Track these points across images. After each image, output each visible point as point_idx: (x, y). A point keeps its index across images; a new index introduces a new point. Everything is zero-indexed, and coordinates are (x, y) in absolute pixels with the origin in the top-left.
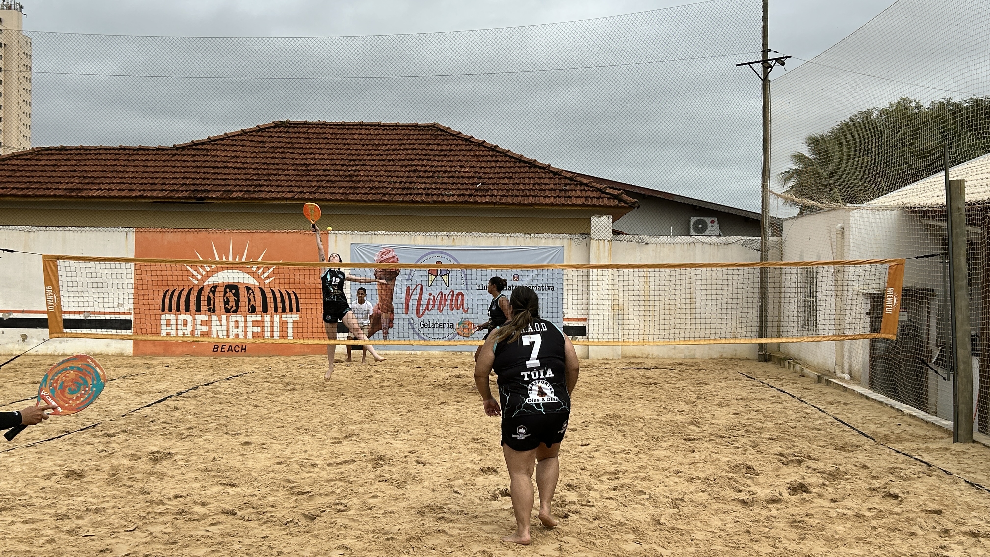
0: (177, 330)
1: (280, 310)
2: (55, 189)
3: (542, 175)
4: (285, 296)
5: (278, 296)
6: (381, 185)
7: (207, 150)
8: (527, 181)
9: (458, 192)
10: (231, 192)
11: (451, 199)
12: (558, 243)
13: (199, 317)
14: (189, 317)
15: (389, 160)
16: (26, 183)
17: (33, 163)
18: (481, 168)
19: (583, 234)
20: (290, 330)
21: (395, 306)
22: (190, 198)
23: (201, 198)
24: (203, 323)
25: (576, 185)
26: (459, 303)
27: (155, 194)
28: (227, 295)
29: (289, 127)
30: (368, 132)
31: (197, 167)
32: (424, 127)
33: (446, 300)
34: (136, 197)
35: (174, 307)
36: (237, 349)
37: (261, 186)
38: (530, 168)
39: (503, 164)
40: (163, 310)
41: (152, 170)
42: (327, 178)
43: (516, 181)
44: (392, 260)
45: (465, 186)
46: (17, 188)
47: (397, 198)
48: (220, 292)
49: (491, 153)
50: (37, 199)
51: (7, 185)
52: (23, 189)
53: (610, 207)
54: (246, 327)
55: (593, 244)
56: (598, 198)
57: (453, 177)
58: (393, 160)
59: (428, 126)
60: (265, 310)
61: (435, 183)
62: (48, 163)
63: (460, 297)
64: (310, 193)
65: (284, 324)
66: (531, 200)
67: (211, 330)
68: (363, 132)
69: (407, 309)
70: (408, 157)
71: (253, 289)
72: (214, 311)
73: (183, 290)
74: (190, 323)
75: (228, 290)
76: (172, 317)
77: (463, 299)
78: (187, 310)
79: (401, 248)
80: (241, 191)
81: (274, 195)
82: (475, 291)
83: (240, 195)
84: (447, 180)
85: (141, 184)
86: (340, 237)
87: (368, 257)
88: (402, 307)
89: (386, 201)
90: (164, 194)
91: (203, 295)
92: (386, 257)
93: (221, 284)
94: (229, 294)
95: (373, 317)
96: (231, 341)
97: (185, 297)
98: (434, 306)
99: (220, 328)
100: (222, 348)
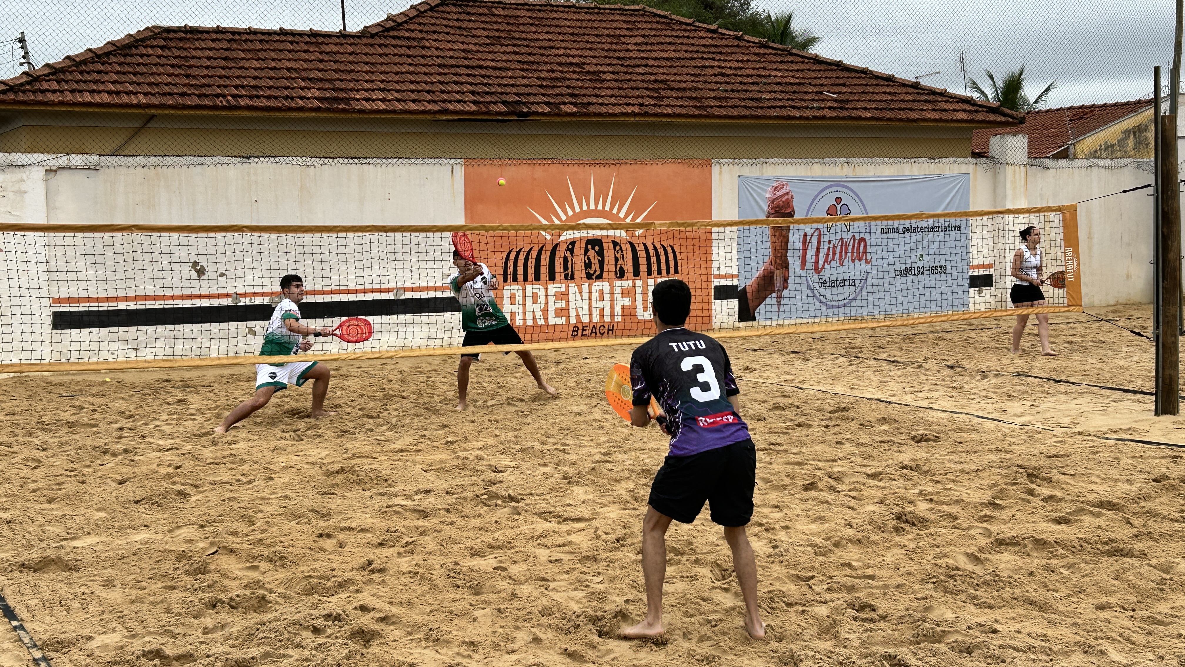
1: (655, 272)
4: (661, 252)
5: (652, 253)
12: (964, 168)
13: (554, 288)
14: (540, 289)
19: (985, 157)
21: (790, 260)
24: (559, 296)
26: (861, 252)
28: (589, 254)
32: (633, 11)
33: (847, 249)
40: (505, 280)
44: (786, 197)
48: (579, 250)
54: (613, 299)
55: (1009, 170)
59: (637, 10)
60: (636, 273)
63: (862, 244)
67: (568, 307)
69: (804, 263)
71: (622, 245)
72: (572, 278)
73: (531, 249)
74: (541, 297)
75: (589, 247)
76: (516, 288)
77: (865, 246)
78: (537, 278)
79: (796, 180)
80: (565, 104)
81: (617, 110)
82: (879, 235)
83: (575, 110)
84: (781, 88)
85: (412, 91)
86: (725, 168)
87: (759, 195)
88: (798, 260)
89: (757, 117)
90: (474, 108)
91: (557, 256)
92: (779, 194)
93: (581, 239)
94: (591, 253)
95: (764, 276)
96: (595, 319)
97: (534, 261)
98: (833, 259)
99: (579, 304)
100: (583, 330)
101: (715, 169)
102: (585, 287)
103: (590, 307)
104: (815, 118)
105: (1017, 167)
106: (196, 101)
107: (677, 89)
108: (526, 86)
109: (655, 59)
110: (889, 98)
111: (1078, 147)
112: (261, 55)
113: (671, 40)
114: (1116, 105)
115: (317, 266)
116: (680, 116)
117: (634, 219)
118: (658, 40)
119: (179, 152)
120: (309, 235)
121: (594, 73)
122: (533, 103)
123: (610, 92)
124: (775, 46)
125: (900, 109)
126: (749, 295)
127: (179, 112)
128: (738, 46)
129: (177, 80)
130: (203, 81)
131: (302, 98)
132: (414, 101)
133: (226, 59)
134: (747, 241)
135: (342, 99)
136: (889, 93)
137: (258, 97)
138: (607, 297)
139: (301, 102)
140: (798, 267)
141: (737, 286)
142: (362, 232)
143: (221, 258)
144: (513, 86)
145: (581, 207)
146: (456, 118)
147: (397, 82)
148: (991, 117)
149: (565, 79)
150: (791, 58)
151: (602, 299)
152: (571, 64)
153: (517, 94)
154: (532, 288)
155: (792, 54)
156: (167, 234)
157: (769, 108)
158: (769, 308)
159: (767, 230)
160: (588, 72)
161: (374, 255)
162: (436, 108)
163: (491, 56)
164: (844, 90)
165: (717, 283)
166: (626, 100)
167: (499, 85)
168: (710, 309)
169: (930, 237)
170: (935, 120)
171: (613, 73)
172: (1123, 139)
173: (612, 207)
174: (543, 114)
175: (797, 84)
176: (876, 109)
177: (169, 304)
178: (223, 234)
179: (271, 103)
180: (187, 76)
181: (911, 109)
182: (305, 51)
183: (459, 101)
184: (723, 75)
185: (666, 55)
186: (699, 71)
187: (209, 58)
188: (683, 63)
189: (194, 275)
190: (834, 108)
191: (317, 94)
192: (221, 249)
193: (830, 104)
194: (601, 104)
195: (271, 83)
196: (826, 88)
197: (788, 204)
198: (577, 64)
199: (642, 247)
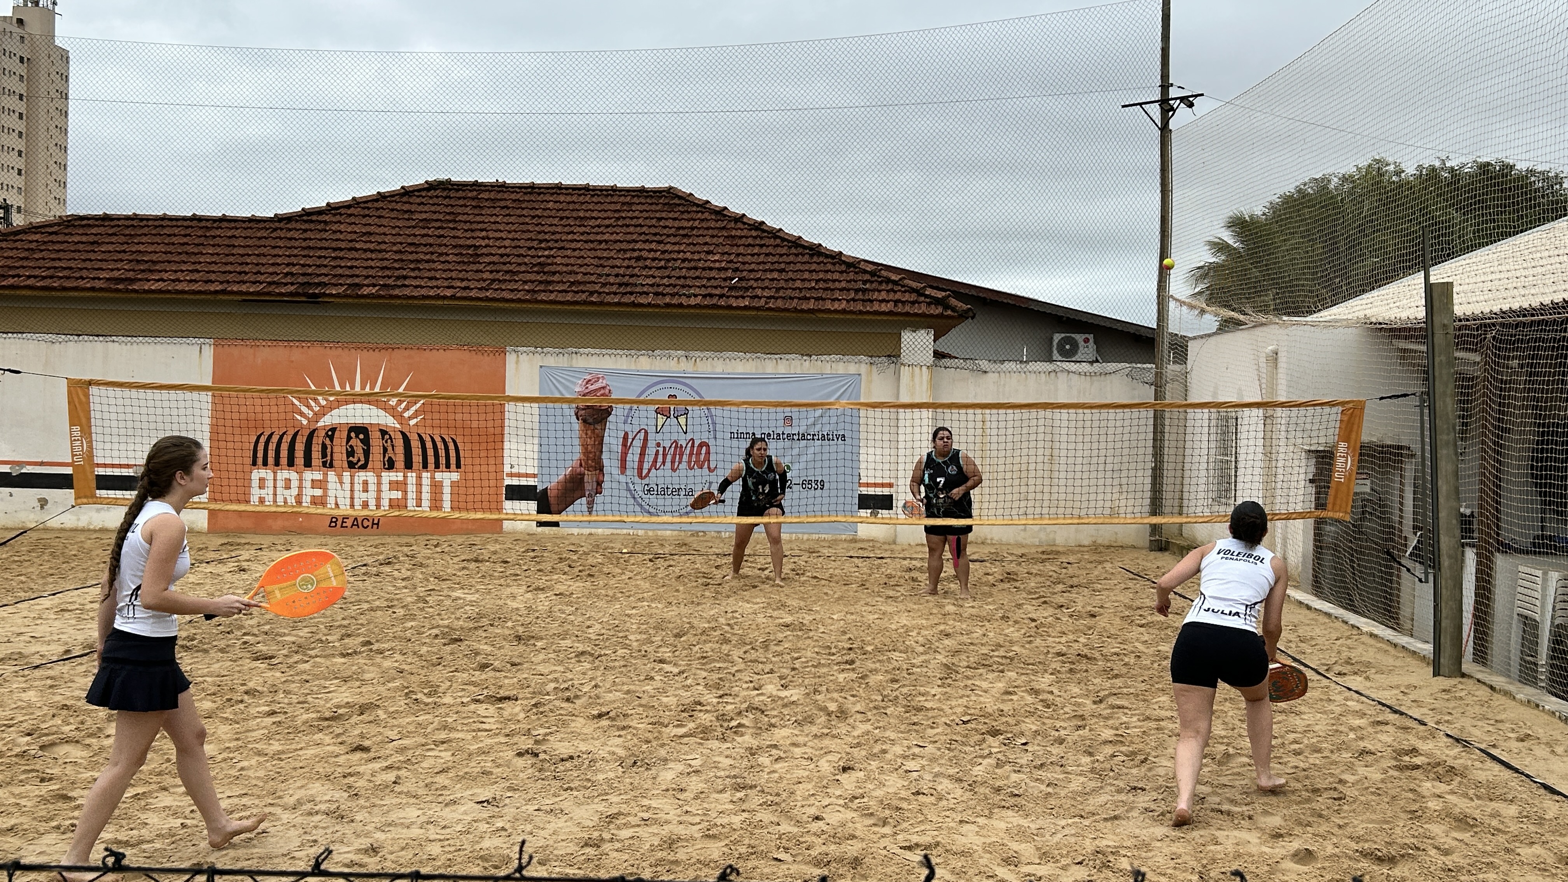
0: (275, 494)
1: (431, 466)
2: (94, 279)
3: (829, 267)
4: (440, 445)
5: (429, 445)
6: (587, 278)
7: (325, 222)
8: (806, 275)
9: (703, 291)
10: (360, 286)
11: (693, 301)
12: (852, 368)
13: (309, 475)
14: (293, 476)
15: (600, 242)
16: (49, 268)
17: (60, 238)
18: (738, 255)
19: (889, 356)
20: (447, 497)
21: (606, 462)
22: (297, 294)
23: (315, 296)
24: (315, 484)
25: (881, 283)
26: (702, 457)
27: (244, 288)
28: (353, 442)
29: (450, 190)
30: (569, 199)
31: (309, 248)
32: (655, 192)
33: (681, 455)
34: (216, 292)
35: (271, 460)
36: (366, 523)
37: (405, 277)
38: (812, 256)
39: (770, 250)
40: (255, 464)
41: (241, 251)
42: (505, 268)
43: (790, 275)
44: (602, 392)
45: (713, 283)
46: (35, 277)
47: (608, 299)
48: (340, 437)
49: (754, 233)
50: (64, 294)
51: (21, 272)
52: (44, 278)
53: (932, 316)
54: (379, 491)
55: (905, 371)
56: (913, 303)
57: (696, 268)
58: (606, 242)
59: (660, 192)
60: (409, 465)
61: (669, 277)
62: (84, 239)
63: (704, 450)
64: (480, 289)
65: (436, 487)
66: (811, 305)
67: (325, 495)
68: (562, 198)
69: (623, 468)
70: (629, 237)
71: (392, 434)
72: (331, 466)
73: (284, 433)
74: (295, 484)
75: (353, 435)
76: (268, 474)
77: (708, 453)
78: (291, 464)
79: (615, 374)
82: (727, 440)
86: (523, 357)
87: (566, 387)
91: (315, 441)
92: (592, 387)
93: (342, 425)
94: (355, 441)
95: (571, 478)
96: (358, 511)
97: (287, 445)
98: (664, 463)
99: (340, 494)
100: (343, 523)
101: (511, 358)
102: (347, 477)
103: (352, 498)
105: (917, 369)
126: (551, 497)
138: (372, 488)
140: (616, 471)
151: (366, 490)
154: (284, 473)
159: (577, 426)
165: (511, 481)
168: (500, 510)
169: (801, 446)
170: (839, 311)
174: (333, 296)
176: (770, 297)
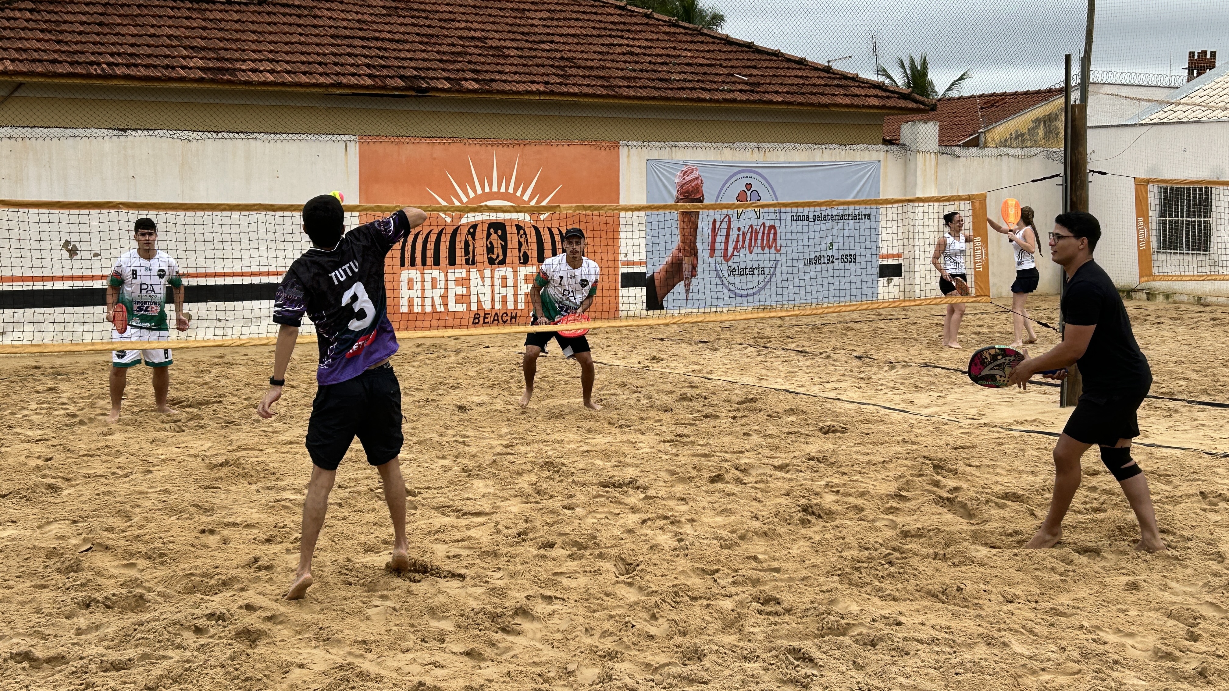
5: (557, 238)
12: (874, 156)
14: (439, 275)
19: (896, 144)
21: (699, 246)
22: (410, 88)
26: (771, 239)
28: (491, 238)
33: (756, 236)
40: (403, 264)
44: (696, 182)
48: (481, 234)
55: (920, 158)
57: (690, 64)
60: (541, 257)
61: (684, 73)
66: (826, 100)
67: (469, 292)
69: (713, 250)
71: (526, 229)
72: (474, 263)
74: (441, 283)
75: (492, 230)
76: (413, 273)
77: (775, 233)
78: (437, 263)
79: (706, 165)
80: (466, 80)
81: (521, 88)
82: (789, 222)
83: (477, 86)
84: (689, 69)
85: (303, 63)
86: (633, 151)
87: (668, 179)
88: (707, 247)
89: (667, 99)
90: (369, 82)
91: (458, 238)
92: (688, 178)
93: (483, 222)
94: (494, 237)
95: (672, 263)
96: (498, 306)
97: (433, 244)
98: (743, 246)
99: (481, 290)
100: (485, 318)
101: (623, 152)
102: (487, 272)
103: (493, 293)
104: (726, 100)
105: (928, 155)
106: (69, 69)
107: (584, 68)
108: (424, 60)
109: (561, 35)
110: (802, 82)
111: (989, 136)
112: (140, 21)
113: (579, 16)
114: (1027, 93)
115: (200, 246)
116: (586, 95)
117: (537, 202)
118: (564, 15)
119: (49, 124)
120: (192, 213)
121: (497, 48)
122: (432, 79)
123: (514, 69)
124: (687, 25)
125: (812, 94)
126: (657, 282)
127: (49, 80)
128: (647, 24)
129: (47, 46)
130: (76, 47)
131: (183, 68)
132: (305, 73)
133: (100, 24)
134: (655, 226)
135: (227, 70)
136: (801, 77)
137: (136, 66)
138: (510, 283)
139: (182, 73)
140: (707, 254)
141: (645, 273)
142: (249, 210)
143: (95, 237)
144: (411, 59)
145: (483, 188)
146: (349, 92)
147: (287, 53)
148: (902, 103)
149: (466, 53)
150: (702, 38)
151: (505, 286)
152: (473, 38)
153: (415, 69)
154: (431, 273)
155: (703, 34)
156: (36, 211)
157: (679, 89)
158: (677, 296)
159: (676, 215)
160: (491, 47)
161: (262, 235)
162: (328, 81)
163: (387, 28)
164: (755, 72)
165: (624, 270)
166: (531, 78)
167: (396, 58)
168: (617, 297)
169: (840, 225)
170: (847, 106)
171: (517, 49)
172: (1033, 128)
173: (516, 189)
174: (443, 90)
175: (708, 65)
176: (788, 93)
177: (38, 286)
178: (98, 211)
179: (151, 73)
180: (59, 42)
181: (822, 94)
182: (187, 18)
183: (353, 75)
184: (631, 54)
185: (572, 31)
186: (604, 49)
187: (82, 23)
188: (590, 40)
189: (66, 254)
190: (745, 91)
191: (201, 63)
192: (95, 228)
193: (740, 87)
194: (505, 81)
195: (149, 51)
196: (738, 71)
197: (697, 189)
198: (479, 39)
199: (547, 232)
